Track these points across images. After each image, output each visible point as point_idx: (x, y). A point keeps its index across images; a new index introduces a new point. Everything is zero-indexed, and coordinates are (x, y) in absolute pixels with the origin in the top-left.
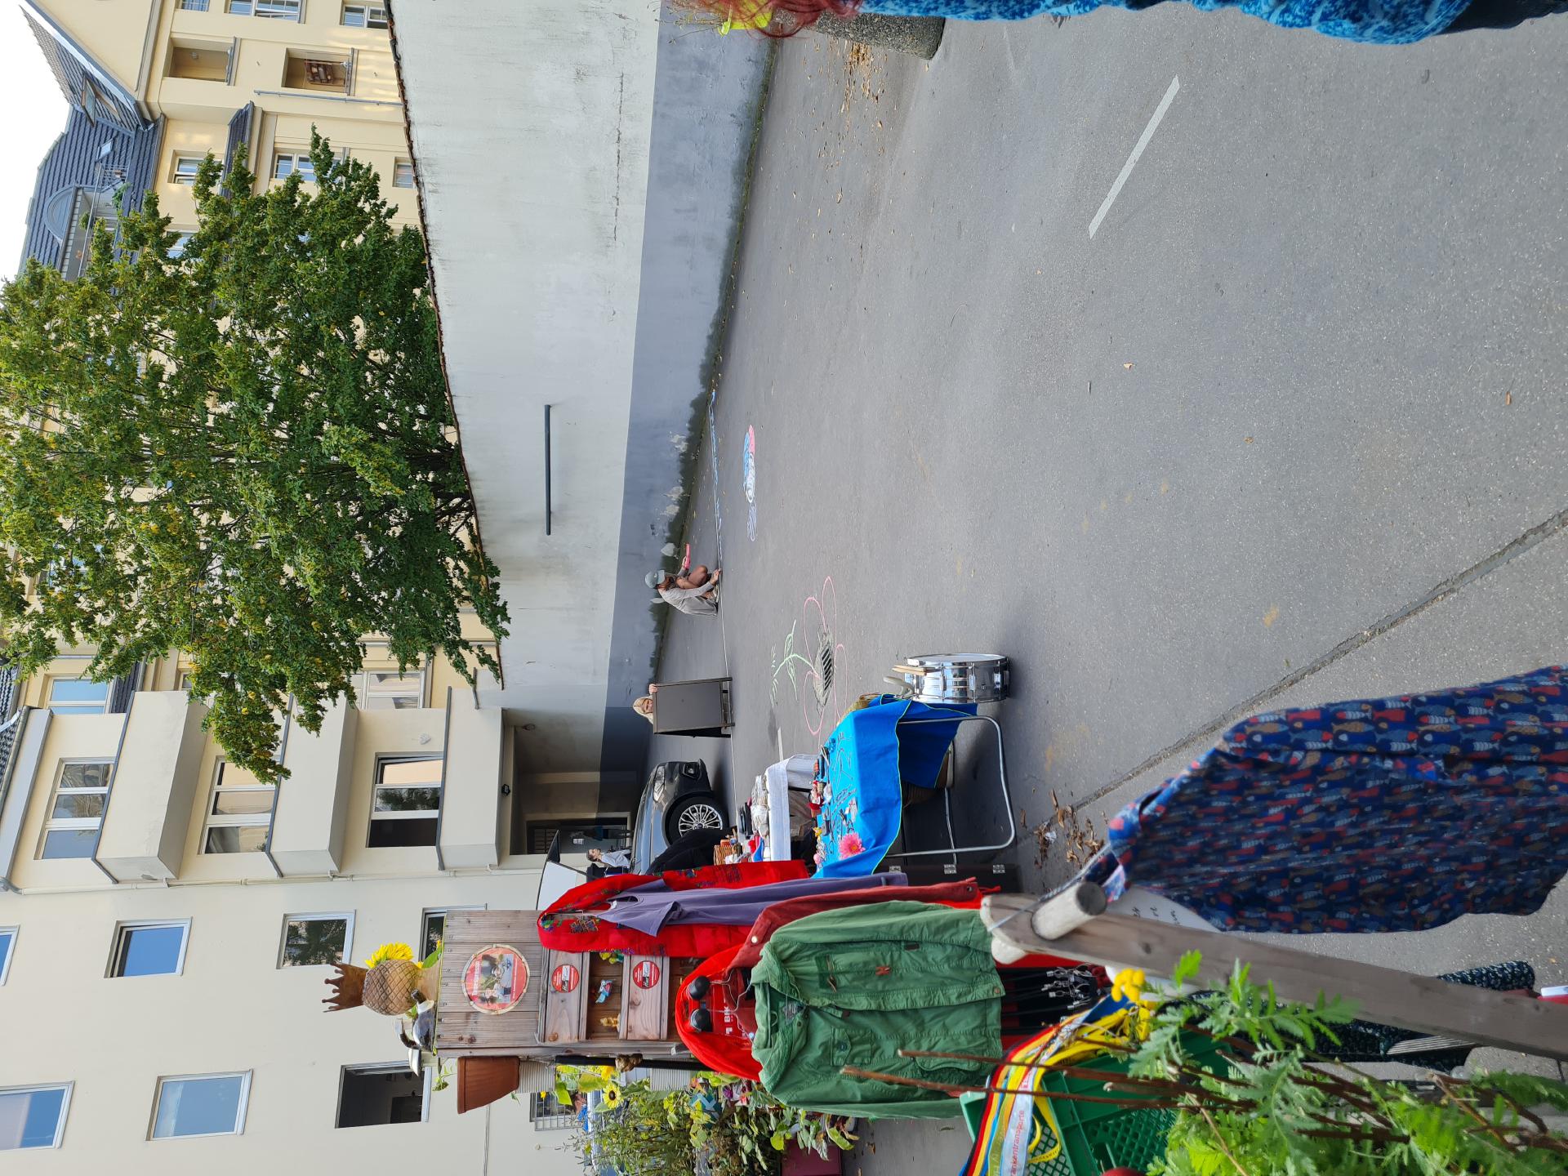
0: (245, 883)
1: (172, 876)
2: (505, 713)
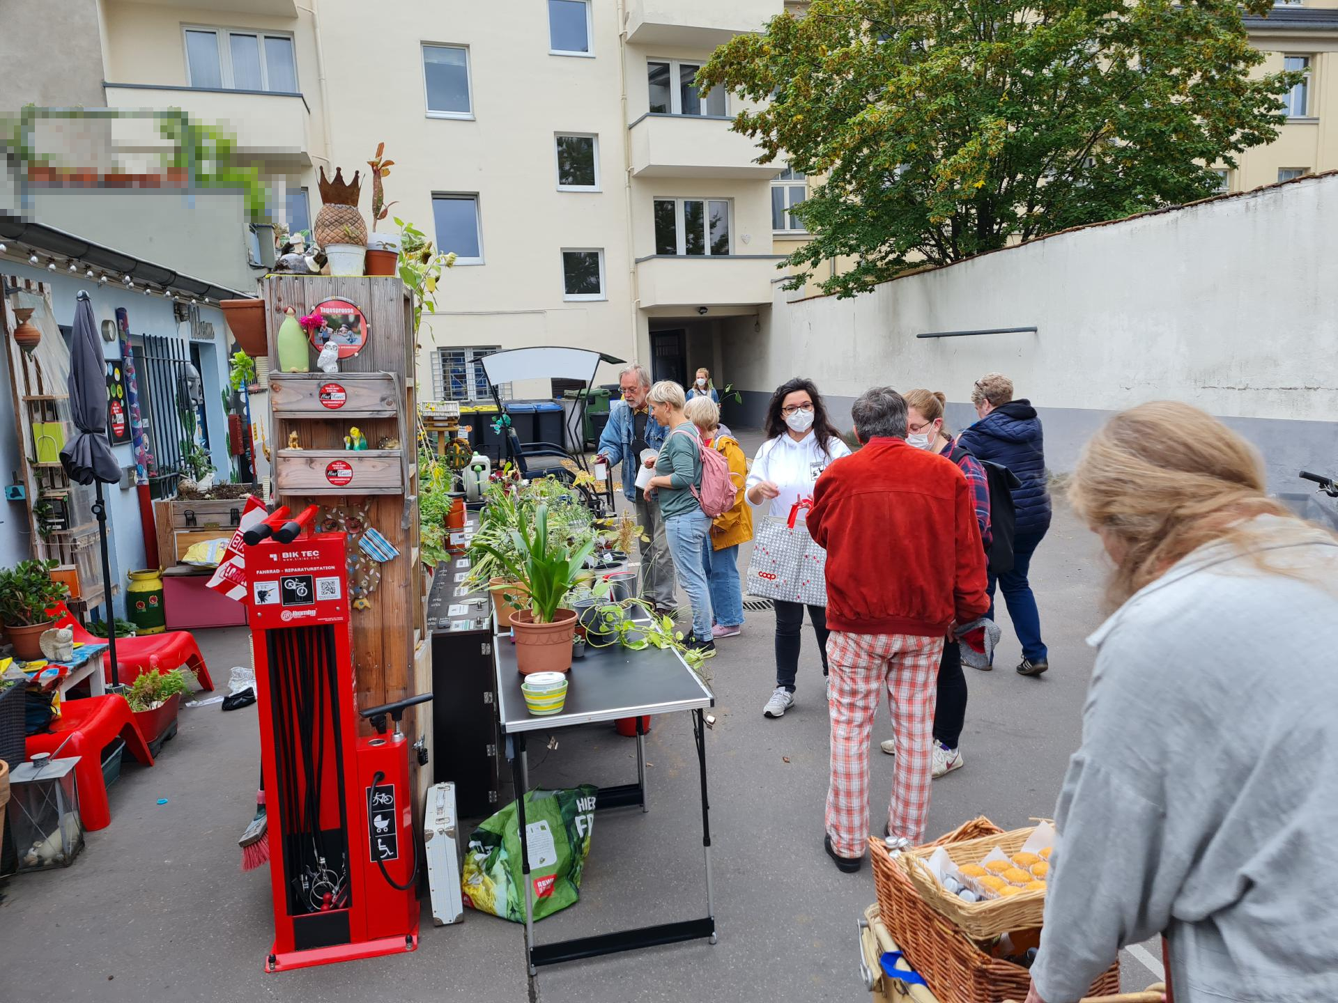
0: (624, 98)
1: (629, 37)
2: (768, 306)
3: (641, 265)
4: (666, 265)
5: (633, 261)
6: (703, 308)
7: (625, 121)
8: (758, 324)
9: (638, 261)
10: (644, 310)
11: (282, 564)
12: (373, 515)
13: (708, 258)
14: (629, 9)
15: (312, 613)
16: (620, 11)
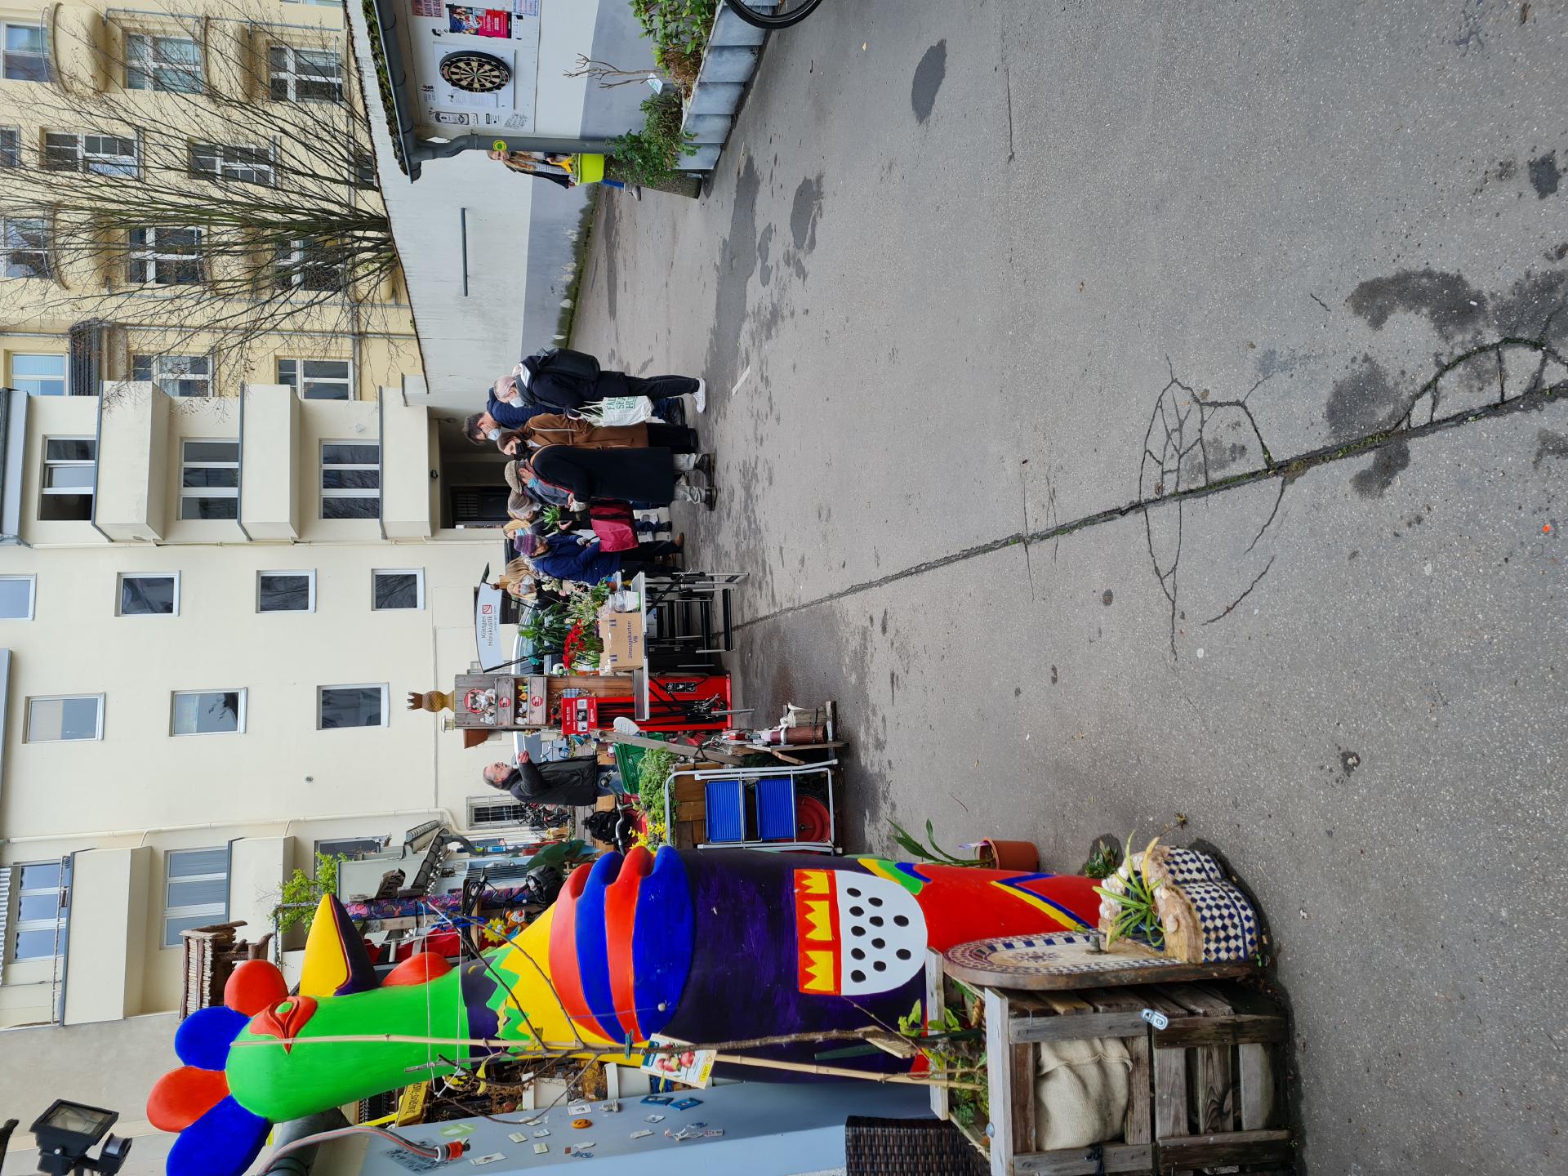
0: (221, 544)
1: (157, 537)
2: (429, 409)
3: (389, 534)
4: (389, 510)
5: (384, 541)
6: (432, 475)
7: (243, 544)
8: (448, 420)
9: (385, 537)
10: (434, 532)
11: (572, 721)
12: (555, 691)
13: (382, 467)
14: (130, 536)
15: (592, 709)
16: (132, 545)
